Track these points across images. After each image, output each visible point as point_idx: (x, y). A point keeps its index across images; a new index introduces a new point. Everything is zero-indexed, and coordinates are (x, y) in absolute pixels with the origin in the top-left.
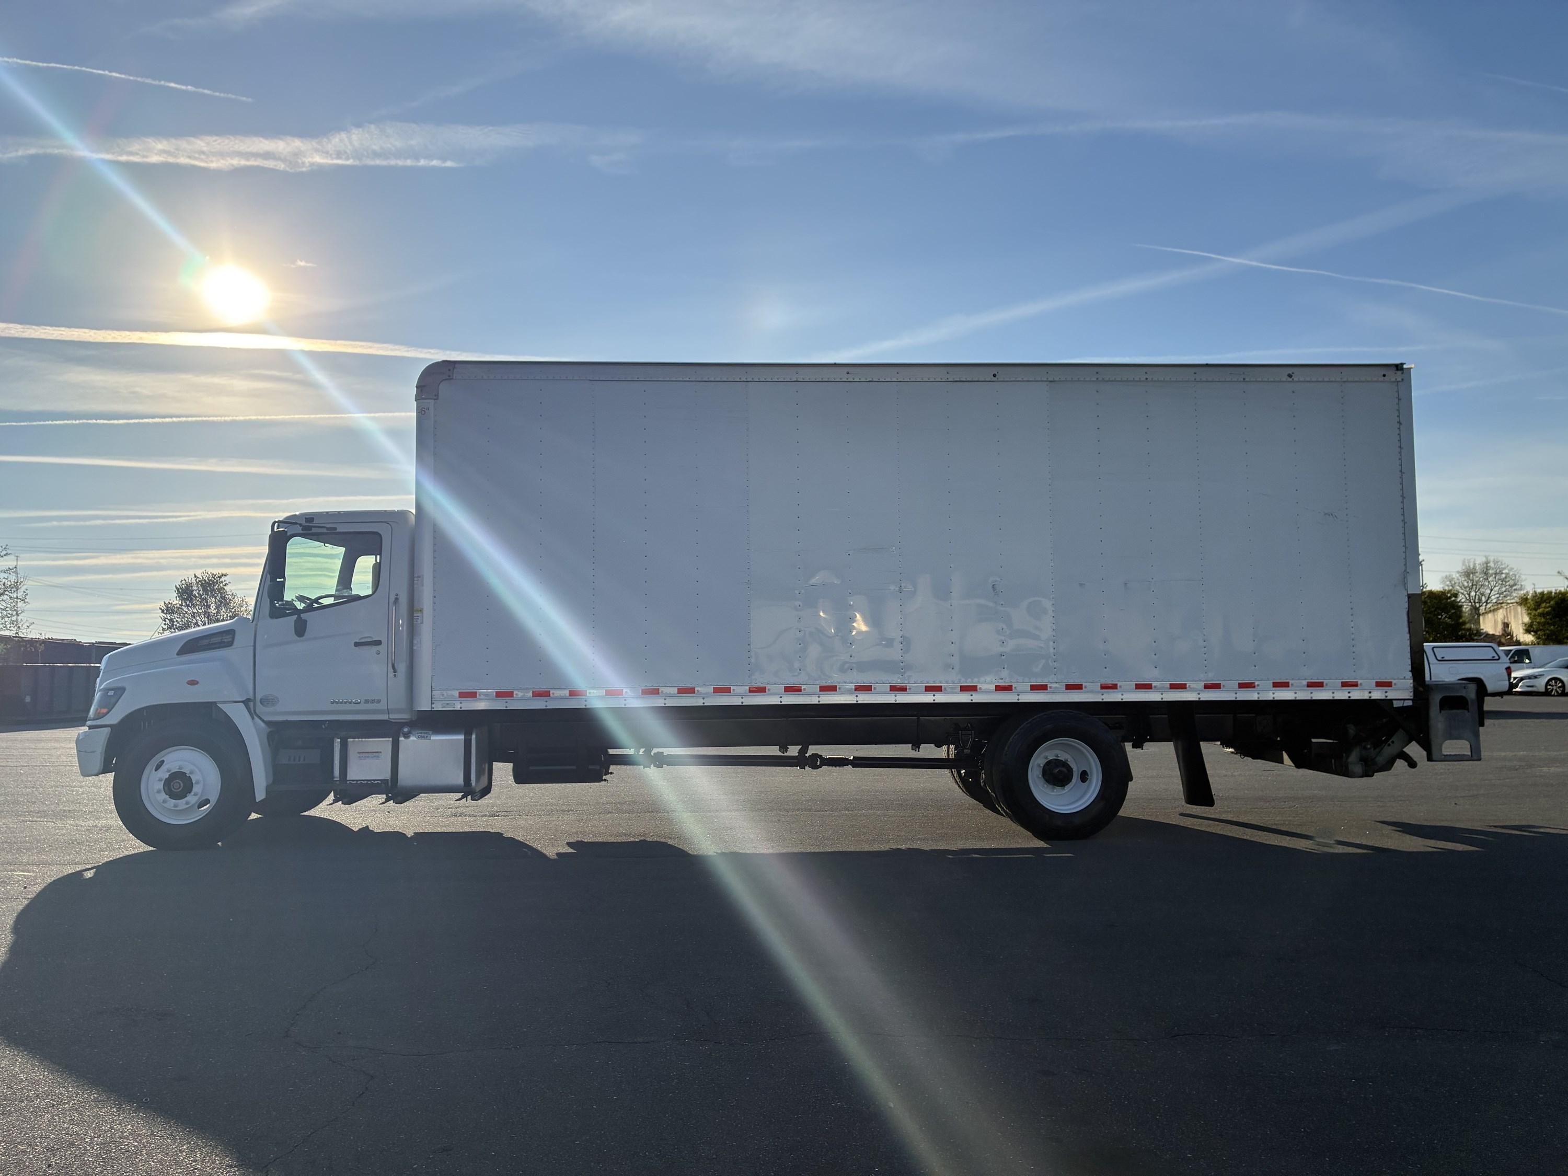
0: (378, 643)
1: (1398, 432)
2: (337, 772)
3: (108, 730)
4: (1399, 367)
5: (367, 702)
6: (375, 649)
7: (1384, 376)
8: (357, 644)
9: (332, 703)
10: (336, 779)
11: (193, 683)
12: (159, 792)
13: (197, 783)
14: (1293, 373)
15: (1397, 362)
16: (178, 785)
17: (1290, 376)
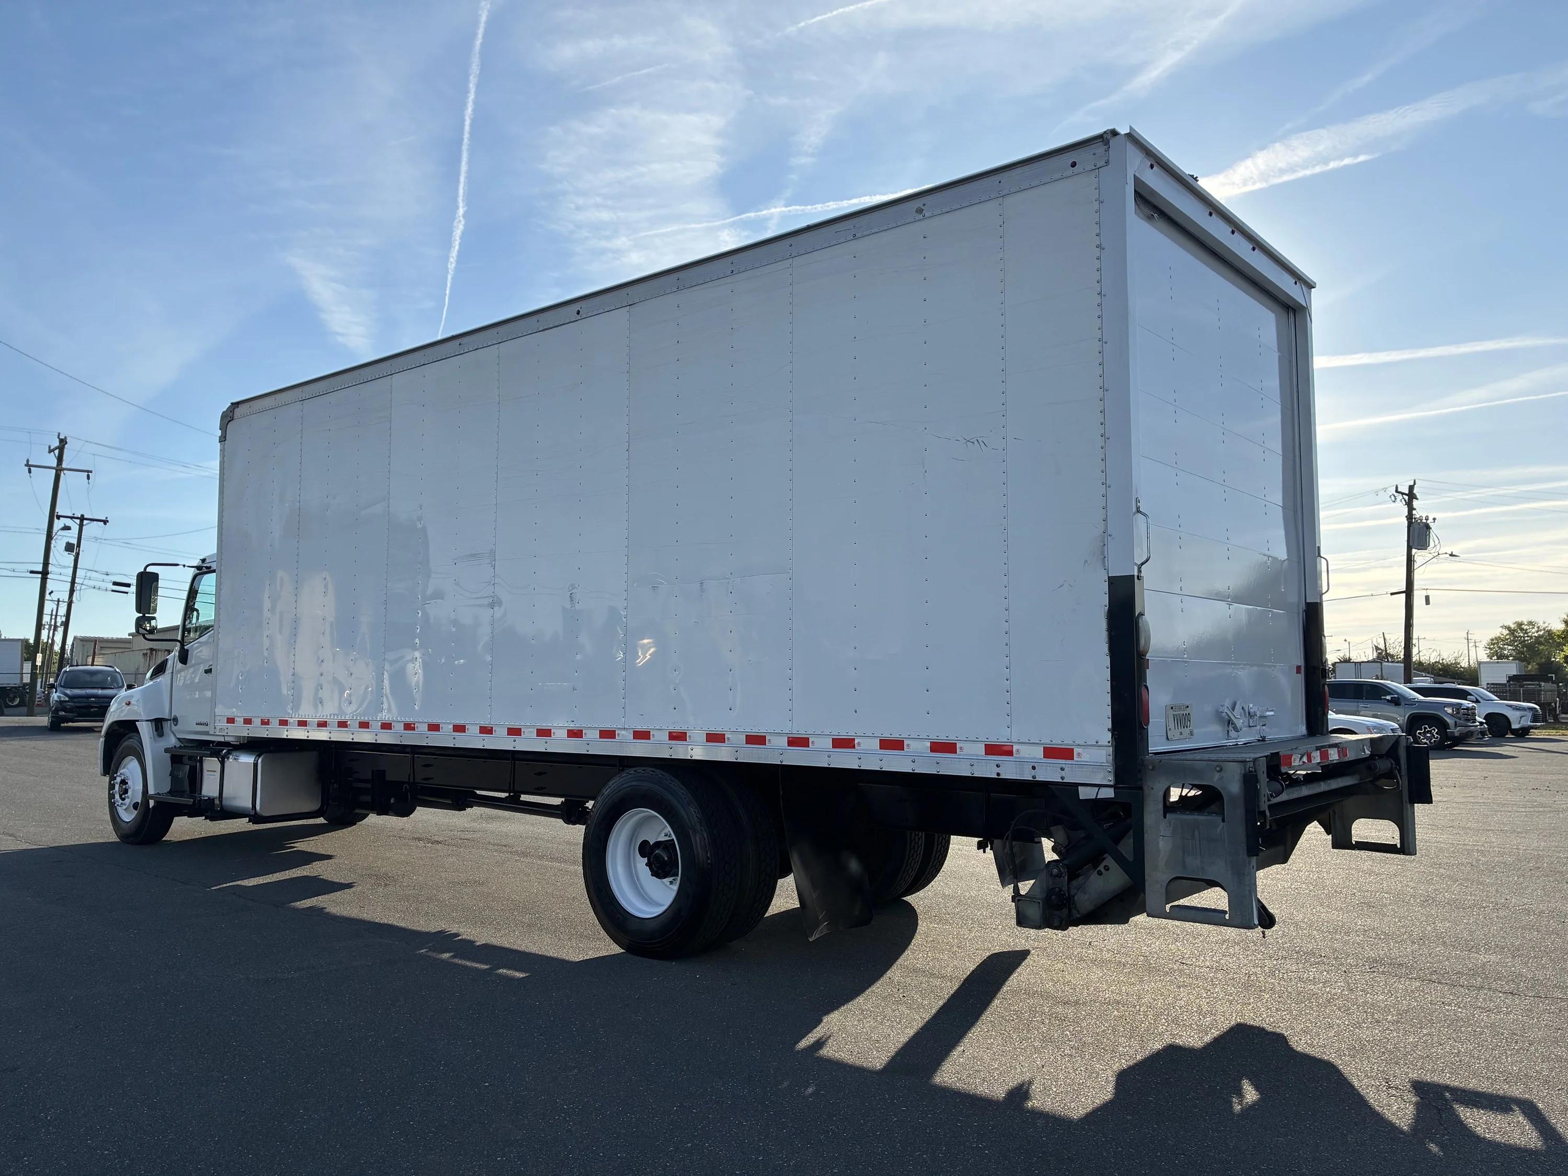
1: (1097, 264)
7: (1074, 165)
8: (206, 672)
14: (924, 205)
17: (920, 211)
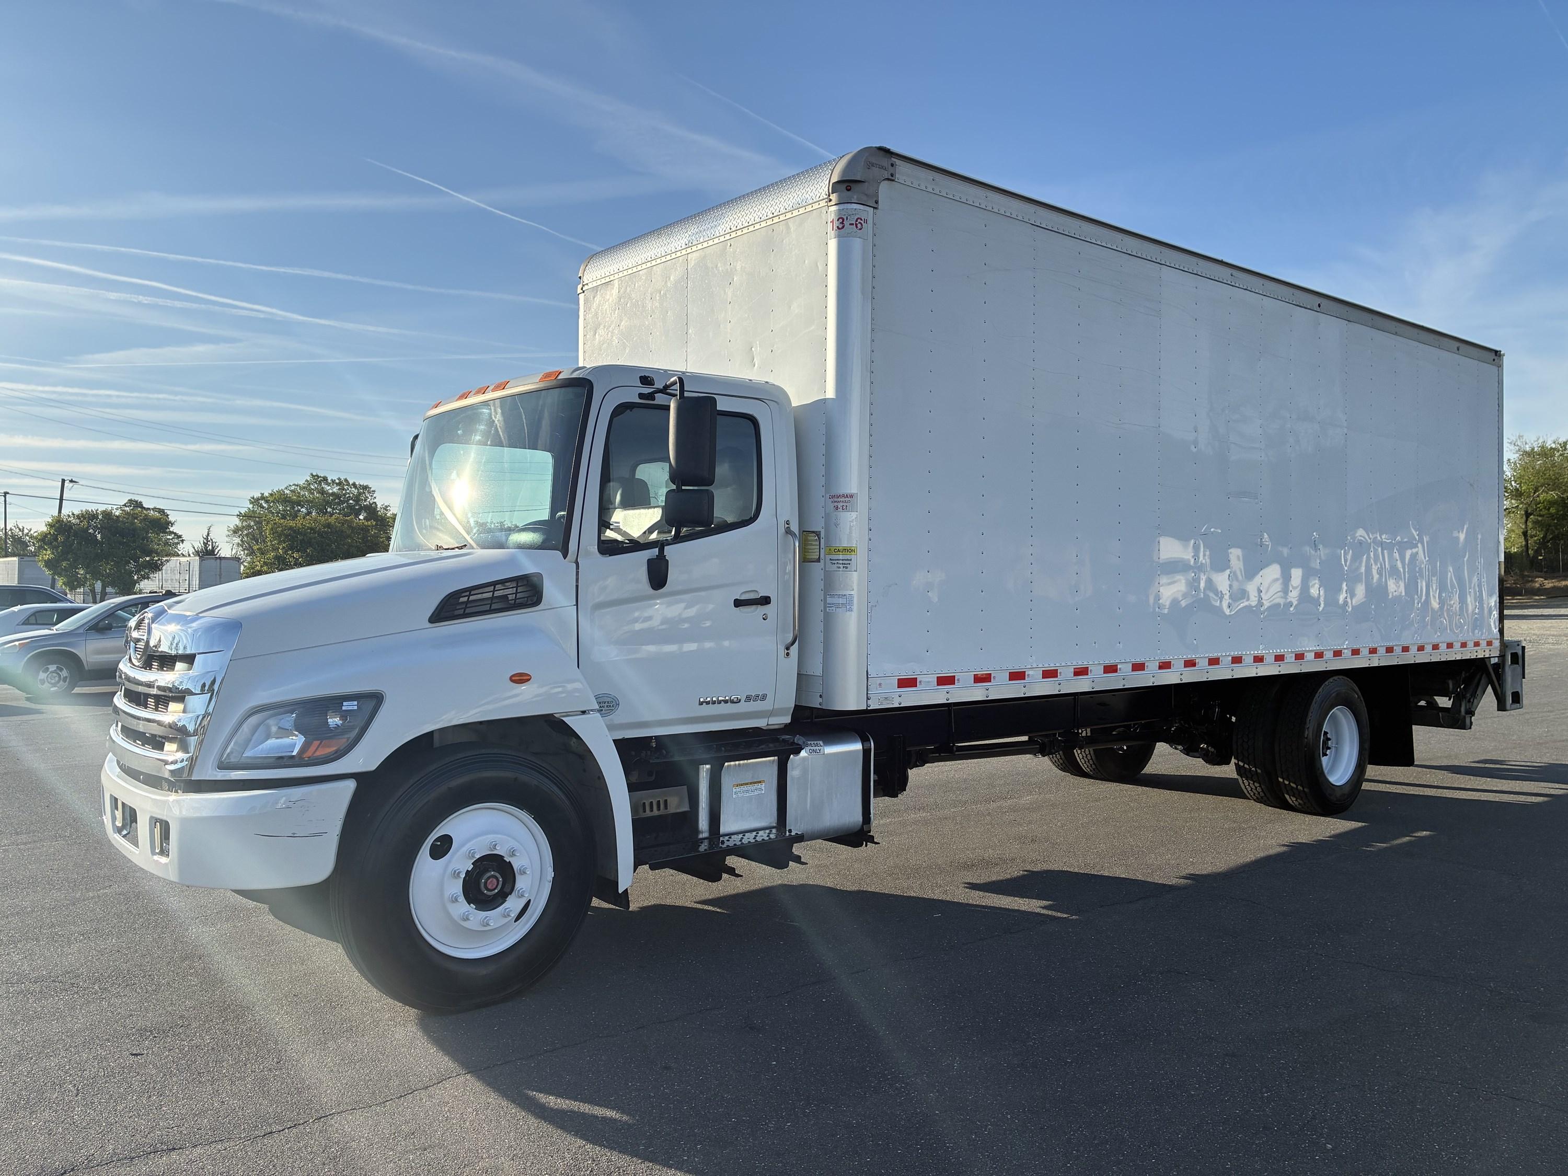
0: (765, 601)
2: (703, 823)
3: (351, 785)
4: (1497, 353)
5: (748, 699)
6: (761, 610)
7: (1494, 359)
8: (738, 603)
9: (701, 703)
10: (701, 836)
11: (520, 679)
12: (455, 900)
13: (523, 872)
15: (1498, 349)
16: (491, 882)
17: (1458, 349)
